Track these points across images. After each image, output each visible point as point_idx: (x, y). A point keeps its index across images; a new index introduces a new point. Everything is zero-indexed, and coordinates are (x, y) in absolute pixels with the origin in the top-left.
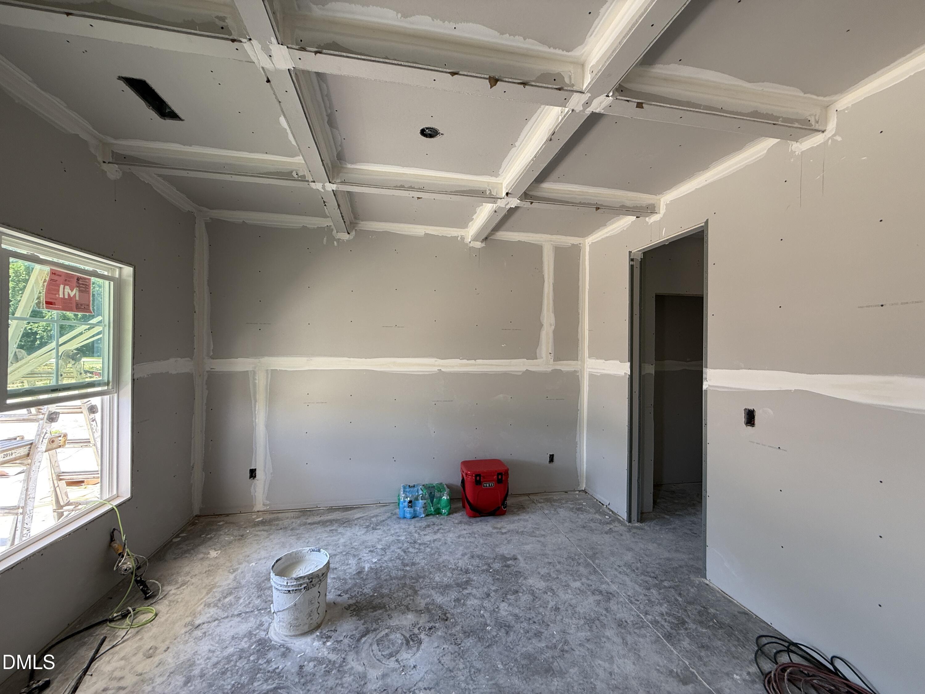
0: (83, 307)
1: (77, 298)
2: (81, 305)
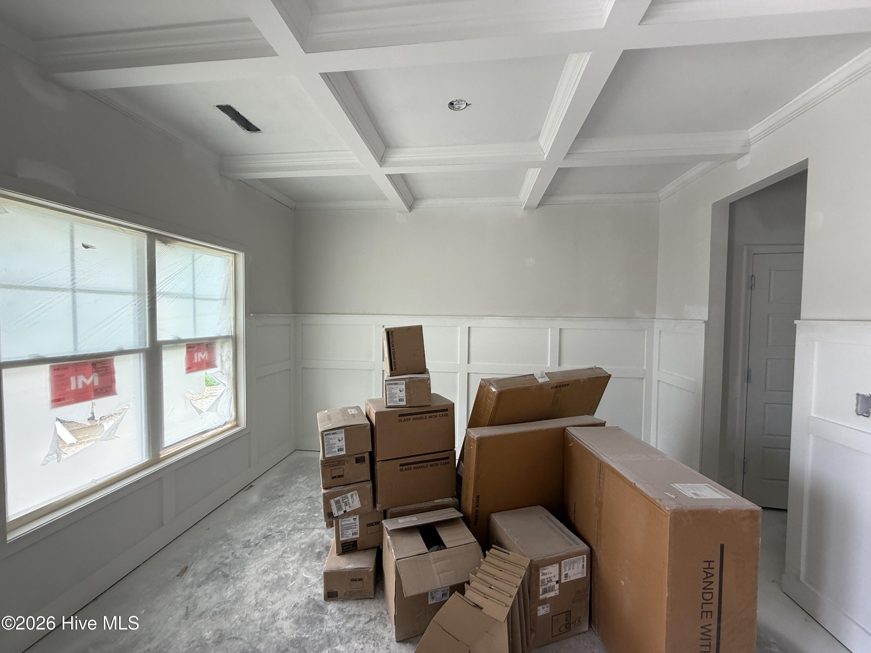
1: (207, 359)
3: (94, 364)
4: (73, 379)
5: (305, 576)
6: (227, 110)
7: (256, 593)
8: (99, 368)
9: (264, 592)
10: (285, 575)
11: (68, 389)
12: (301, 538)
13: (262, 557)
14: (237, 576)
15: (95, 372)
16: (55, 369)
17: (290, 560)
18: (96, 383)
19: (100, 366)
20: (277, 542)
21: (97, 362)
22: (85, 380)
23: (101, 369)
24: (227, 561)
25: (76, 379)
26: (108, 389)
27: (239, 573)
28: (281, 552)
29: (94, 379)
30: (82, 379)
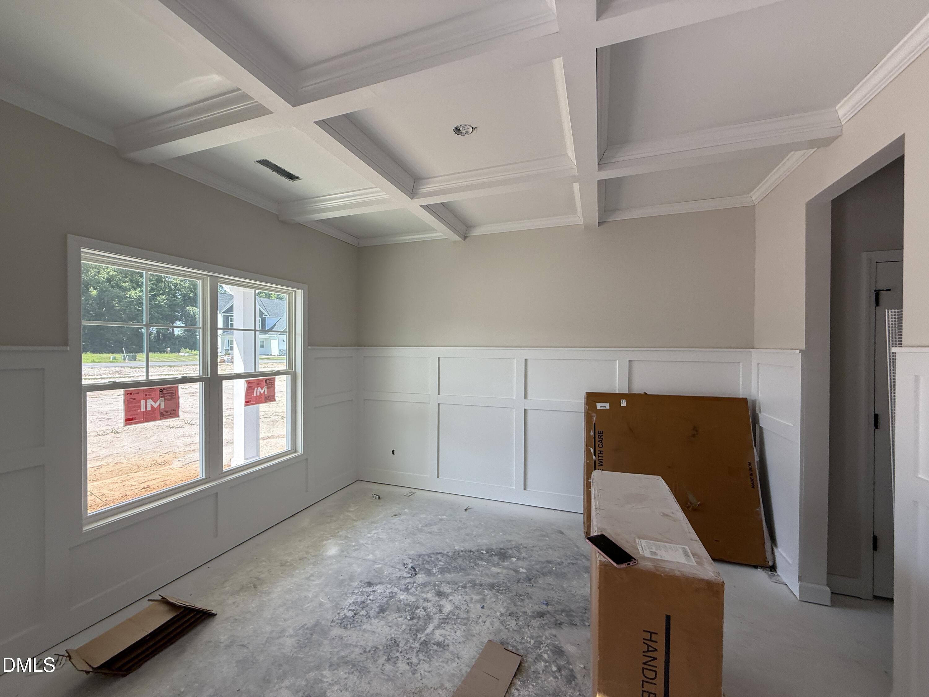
0: (270, 398)
1: (266, 393)
2: (269, 397)
3: (161, 391)
4: (143, 402)
5: (322, 600)
6: (265, 163)
7: (275, 609)
8: (166, 394)
9: (281, 610)
10: (305, 597)
11: (139, 411)
12: (331, 564)
13: (292, 576)
14: (265, 590)
15: (162, 397)
16: (127, 394)
17: (314, 583)
18: (162, 407)
19: (166, 392)
20: (309, 564)
21: (164, 389)
22: (153, 403)
23: (167, 395)
24: (263, 576)
25: (146, 403)
26: (172, 412)
27: (267, 589)
28: (309, 575)
29: (161, 403)
30: (150, 402)
